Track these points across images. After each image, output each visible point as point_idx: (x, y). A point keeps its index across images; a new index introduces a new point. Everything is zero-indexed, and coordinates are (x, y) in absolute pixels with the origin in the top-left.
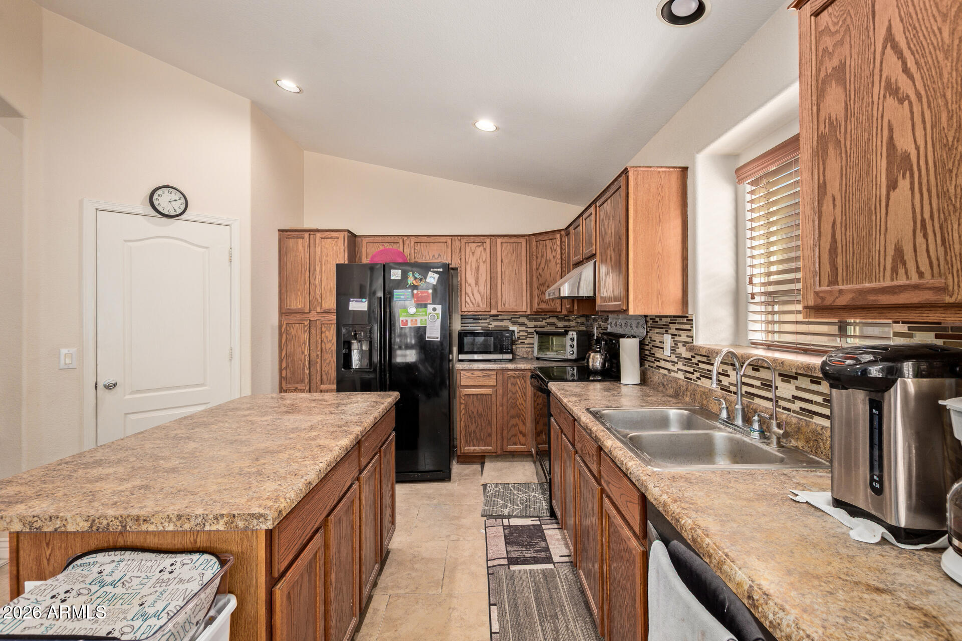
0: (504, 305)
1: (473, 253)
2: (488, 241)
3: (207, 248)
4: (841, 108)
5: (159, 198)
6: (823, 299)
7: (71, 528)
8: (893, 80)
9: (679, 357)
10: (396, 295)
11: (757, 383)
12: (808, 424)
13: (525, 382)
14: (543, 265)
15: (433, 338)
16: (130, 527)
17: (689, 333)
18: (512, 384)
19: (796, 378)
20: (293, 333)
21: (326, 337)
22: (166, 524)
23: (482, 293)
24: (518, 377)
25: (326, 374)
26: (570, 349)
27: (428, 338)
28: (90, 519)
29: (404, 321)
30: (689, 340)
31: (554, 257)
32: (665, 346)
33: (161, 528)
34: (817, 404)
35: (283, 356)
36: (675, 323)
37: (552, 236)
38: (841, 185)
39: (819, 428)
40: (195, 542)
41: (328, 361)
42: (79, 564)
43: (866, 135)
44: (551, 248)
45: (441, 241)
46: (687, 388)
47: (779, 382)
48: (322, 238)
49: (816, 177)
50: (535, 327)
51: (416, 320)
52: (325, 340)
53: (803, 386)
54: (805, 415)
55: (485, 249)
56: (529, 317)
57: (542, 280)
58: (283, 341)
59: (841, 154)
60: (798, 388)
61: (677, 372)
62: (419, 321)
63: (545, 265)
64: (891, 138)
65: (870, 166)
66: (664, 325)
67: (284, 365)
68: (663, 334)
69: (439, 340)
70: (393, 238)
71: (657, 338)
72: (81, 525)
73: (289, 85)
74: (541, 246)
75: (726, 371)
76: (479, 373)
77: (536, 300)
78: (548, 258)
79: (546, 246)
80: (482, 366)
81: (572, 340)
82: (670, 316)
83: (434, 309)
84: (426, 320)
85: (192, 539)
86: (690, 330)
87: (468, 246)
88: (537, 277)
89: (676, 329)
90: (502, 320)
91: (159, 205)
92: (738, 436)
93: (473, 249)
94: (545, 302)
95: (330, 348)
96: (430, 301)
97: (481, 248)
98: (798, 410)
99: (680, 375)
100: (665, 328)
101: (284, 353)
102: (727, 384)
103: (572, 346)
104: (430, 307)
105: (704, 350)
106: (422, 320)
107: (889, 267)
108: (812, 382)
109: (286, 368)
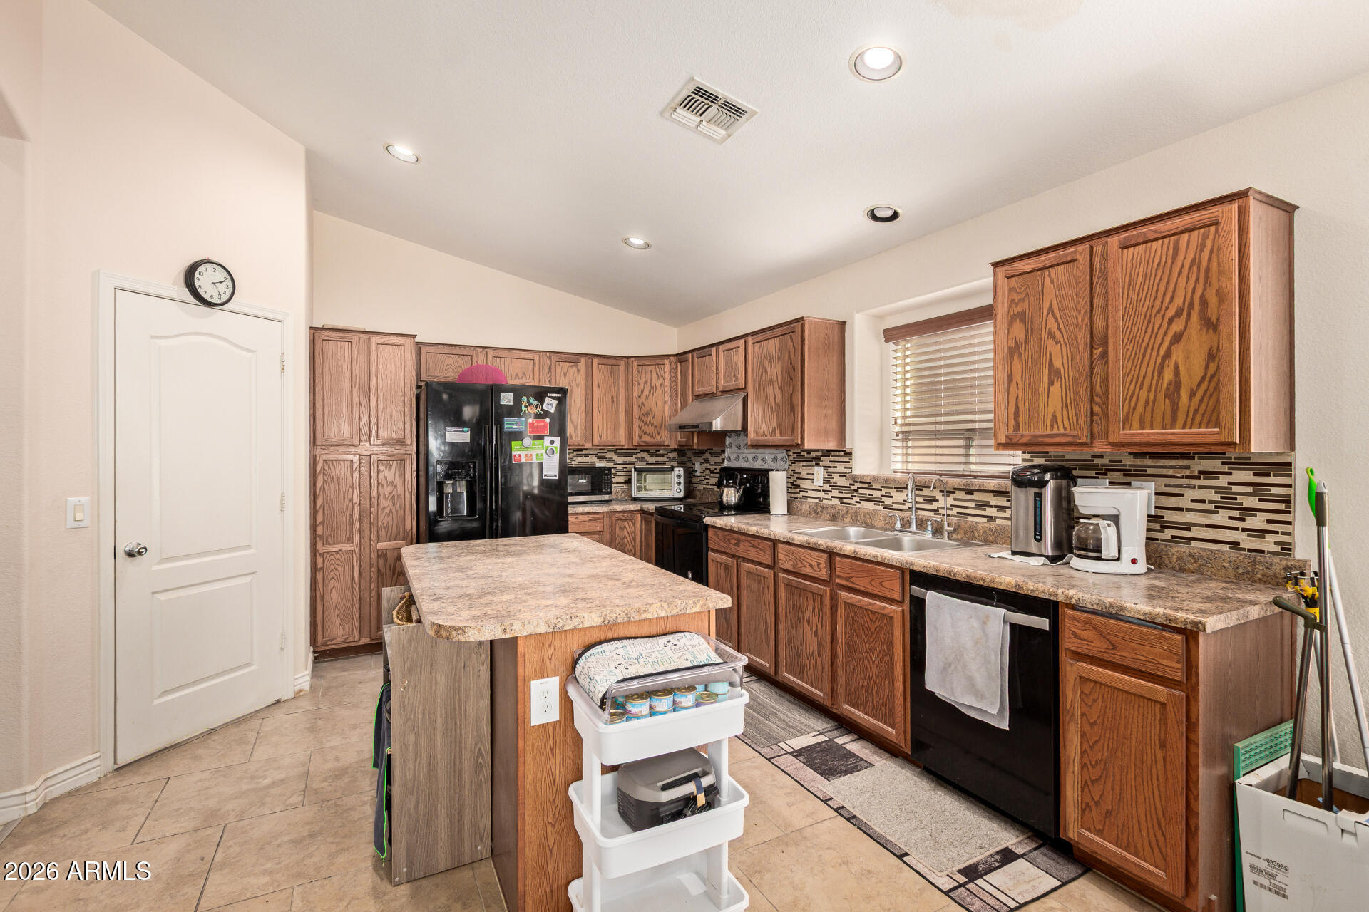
0: (600, 437)
1: (565, 374)
2: (583, 360)
3: (252, 351)
4: (1023, 335)
5: (200, 277)
6: (1011, 439)
7: (587, 624)
8: (1052, 331)
9: (834, 486)
10: (507, 424)
11: (921, 500)
12: (966, 522)
13: (634, 525)
14: (646, 392)
15: (551, 475)
16: (633, 618)
17: (847, 465)
18: (620, 527)
19: (954, 493)
20: (334, 474)
21: (385, 477)
22: (660, 612)
23: (576, 423)
24: (627, 520)
25: (385, 528)
26: (677, 487)
27: (545, 476)
28: (603, 614)
29: (517, 456)
30: (849, 470)
31: (661, 385)
32: (815, 477)
33: (656, 616)
34: (970, 508)
35: (318, 506)
36: (829, 456)
37: (659, 361)
38: (1022, 377)
39: (974, 523)
40: (666, 627)
41: (387, 510)
42: (589, 655)
43: (1037, 355)
44: (657, 374)
45: (526, 357)
46: (847, 512)
47: (939, 497)
48: (378, 344)
49: (1006, 370)
50: (625, 463)
51: (531, 455)
52: (384, 483)
53: (960, 497)
54: (961, 517)
55: (579, 371)
56: (618, 451)
57: (645, 410)
58: (319, 485)
59: (1022, 360)
60: (955, 499)
61: (831, 500)
62: (534, 456)
63: (650, 392)
64: (1051, 360)
65: (1039, 372)
66: (813, 458)
67: (320, 518)
68: (814, 466)
69: (557, 478)
70: (458, 348)
71: (804, 472)
72: (596, 620)
73: (404, 151)
74: (644, 371)
75: (890, 493)
76: (584, 517)
77: (637, 432)
78: (654, 385)
79: (651, 371)
80: (587, 509)
81: (679, 476)
82: (822, 450)
83: (552, 442)
84: (542, 454)
85: (663, 627)
86: (849, 462)
87: (559, 365)
88: (639, 406)
89: (830, 462)
90: (586, 455)
91: (200, 287)
92: (917, 537)
93: (565, 369)
94: (649, 435)
95: (390, 493)
96: (547, 432)
97: (575, 369)
98: (956, 514)
99: (836, 502)
100: (817, 461)
101: (319, 502)
102: (891, 504)
103: (679, 483)
104: (547, 439)
105: (869, 478)
106: (537, 455)
107: (1049, 424)
108: (967, 494)
109: (322, 523)
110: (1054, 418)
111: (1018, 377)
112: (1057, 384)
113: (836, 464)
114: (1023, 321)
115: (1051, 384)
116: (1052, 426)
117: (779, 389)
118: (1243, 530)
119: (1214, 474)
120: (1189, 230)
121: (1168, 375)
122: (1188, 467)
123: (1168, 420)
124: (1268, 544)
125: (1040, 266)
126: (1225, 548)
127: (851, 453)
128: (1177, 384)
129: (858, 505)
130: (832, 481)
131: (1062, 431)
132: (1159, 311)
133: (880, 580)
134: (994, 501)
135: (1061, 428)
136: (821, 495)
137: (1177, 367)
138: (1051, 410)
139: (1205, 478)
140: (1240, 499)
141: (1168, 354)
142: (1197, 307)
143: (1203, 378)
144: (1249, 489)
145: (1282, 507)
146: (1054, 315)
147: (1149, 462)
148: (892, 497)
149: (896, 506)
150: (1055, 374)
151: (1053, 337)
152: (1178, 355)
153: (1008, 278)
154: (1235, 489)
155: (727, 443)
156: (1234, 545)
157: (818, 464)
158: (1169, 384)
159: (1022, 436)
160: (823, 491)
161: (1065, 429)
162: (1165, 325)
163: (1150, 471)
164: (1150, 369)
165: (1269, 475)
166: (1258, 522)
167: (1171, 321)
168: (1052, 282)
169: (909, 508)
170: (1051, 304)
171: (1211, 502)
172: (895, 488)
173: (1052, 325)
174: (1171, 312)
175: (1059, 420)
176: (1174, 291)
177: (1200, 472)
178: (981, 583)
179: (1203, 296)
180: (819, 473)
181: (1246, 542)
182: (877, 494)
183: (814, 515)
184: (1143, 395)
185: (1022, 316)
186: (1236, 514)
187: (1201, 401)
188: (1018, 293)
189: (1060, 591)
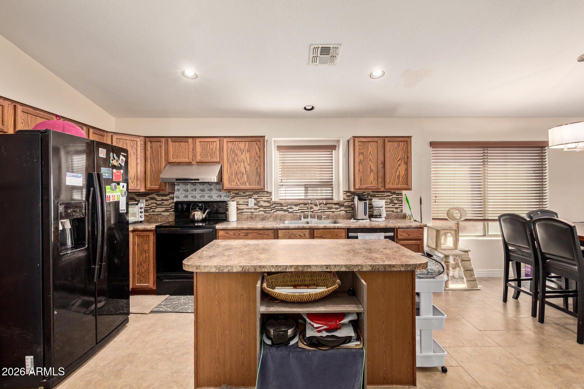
110: (371, 182)
111: (361, 170)
112: (372, 173)
113: (262, 197)
114: (363, 154)
115: (371, 173)
116: (371, 184)
117: (248, 165)
118: (395, 208)
119: (389, 196)
120: (402, 142)
121: (398, 173)
122: (384, 194)
123: (398, 183)
124: (399, 210)
125: (368, 141)
126: (391, 212)
127: (271, 193)
128: (399, 175)
129: (275, 213)
130: (259, 204)
131: (374, 186)
132: (396, 158)
133: (336, 234)
134: (334, 206)
135: (373, 185)
136: (253, 210)
137: (399, 171)
138: (371, 180)
139: (388, 197)
140: (394, 201)
141: (397, 169)
142: (403, 159)
143: (404, 174)
144: (395, 199)
145: (401, 202)
146: (371, 155)
147: (376, 193)
148: (293, 208)
149: (294, 212)
150: (371, 170)
151: (371, 161)
152: (399, 169)
153: (358, 142)
154: (393, 199)
155: (176, 188)
156: (393, 211)
157: (251, 198)
158: (398, 175)
159: (363, 187)
160: (254, 209)
161: (374, 185)
162: (397, 162)
163: (376, 196)
164: (394, 171)
165: (399, 196)
166: (397, 206)
167: (398, 161)
168: (371, 146)
169: (321, 211)
170: (370, 152)
171: (389, 202)
172: (294, 205)
173: (371, 157)
174: (398, 159)
175: (373, 182)
176: (399, 154)
177: (387, 195)
178: (375, 227)
179: (404, 157)
180: (252, 202)
181: (395, 210)
182: (285, 208)
183: (250, 219)
184: (393, 177)
185: (362, 153)
186: (393, 204)
187: (404, 179)
188: (361, 147)
189: (397, 225)
